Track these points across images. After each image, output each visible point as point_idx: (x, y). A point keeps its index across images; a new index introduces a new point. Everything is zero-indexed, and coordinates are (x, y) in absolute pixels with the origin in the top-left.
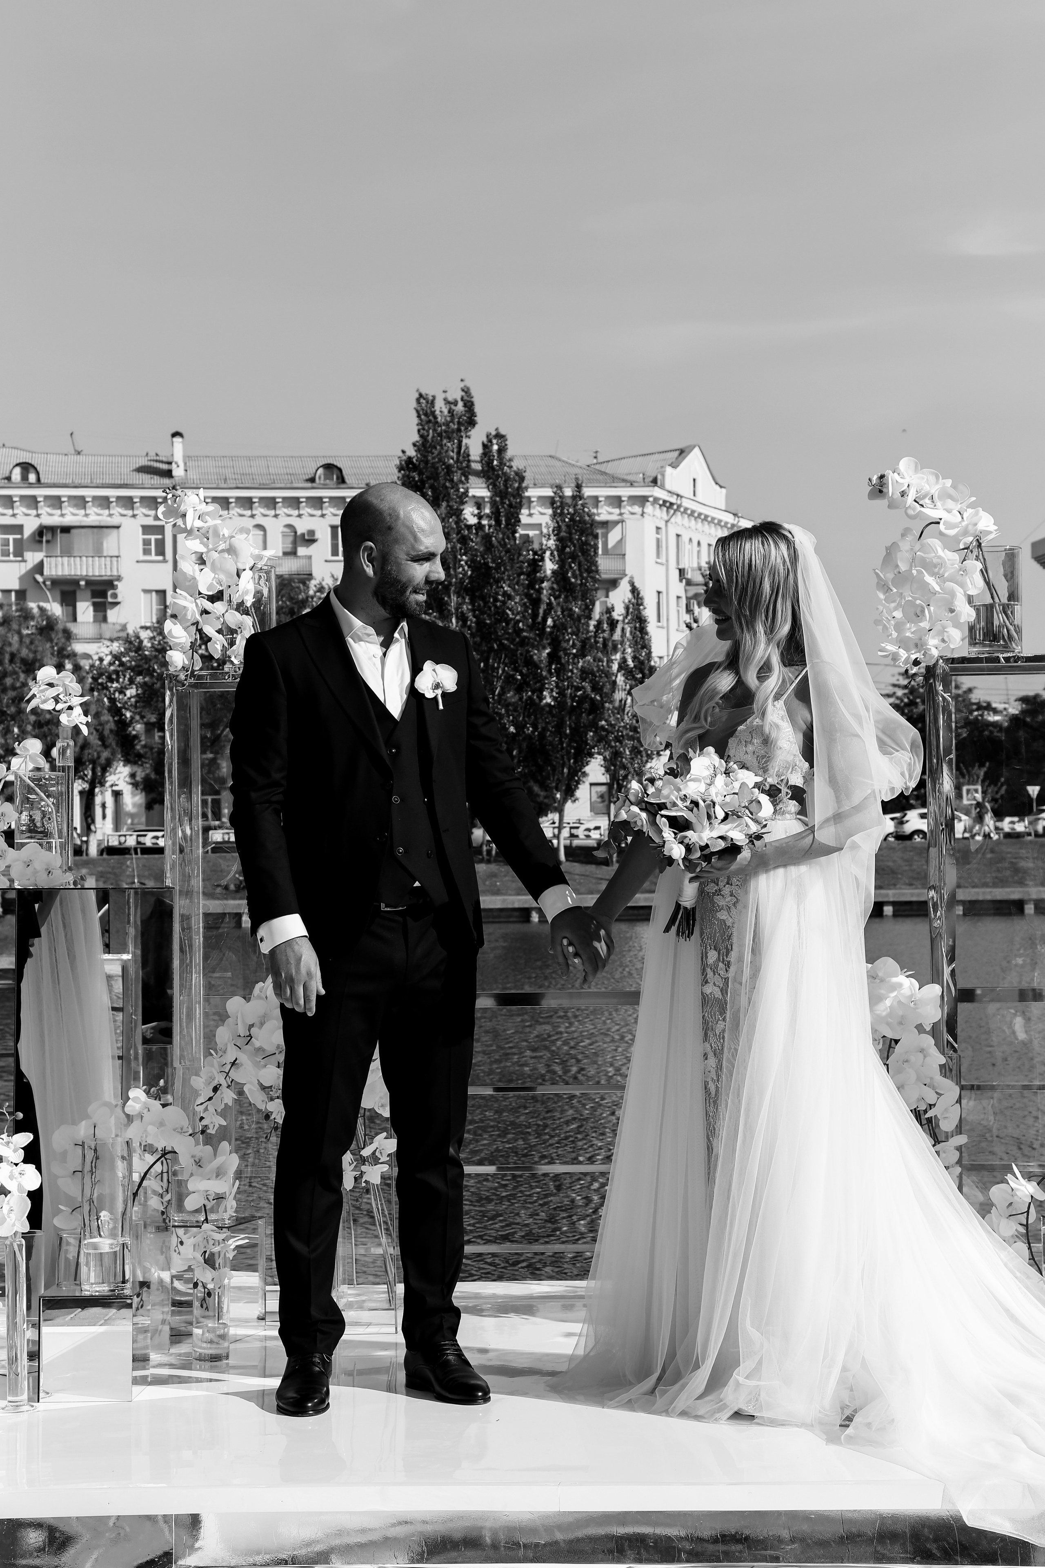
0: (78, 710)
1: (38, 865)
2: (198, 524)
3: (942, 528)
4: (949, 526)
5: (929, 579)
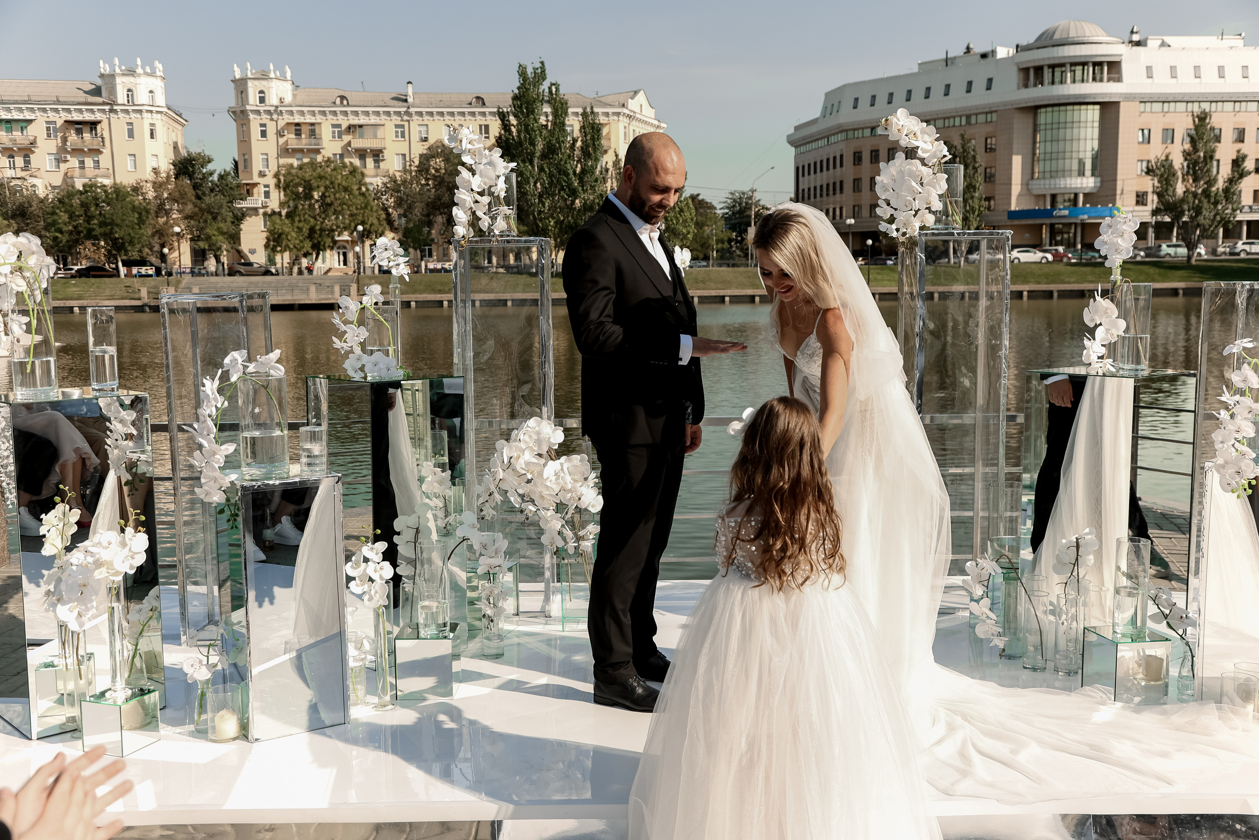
0: (402, 266)
1: (382, 366)
2: (469, 146)
3: (920, 153)
4: (925, 151)
5: (914, 184)
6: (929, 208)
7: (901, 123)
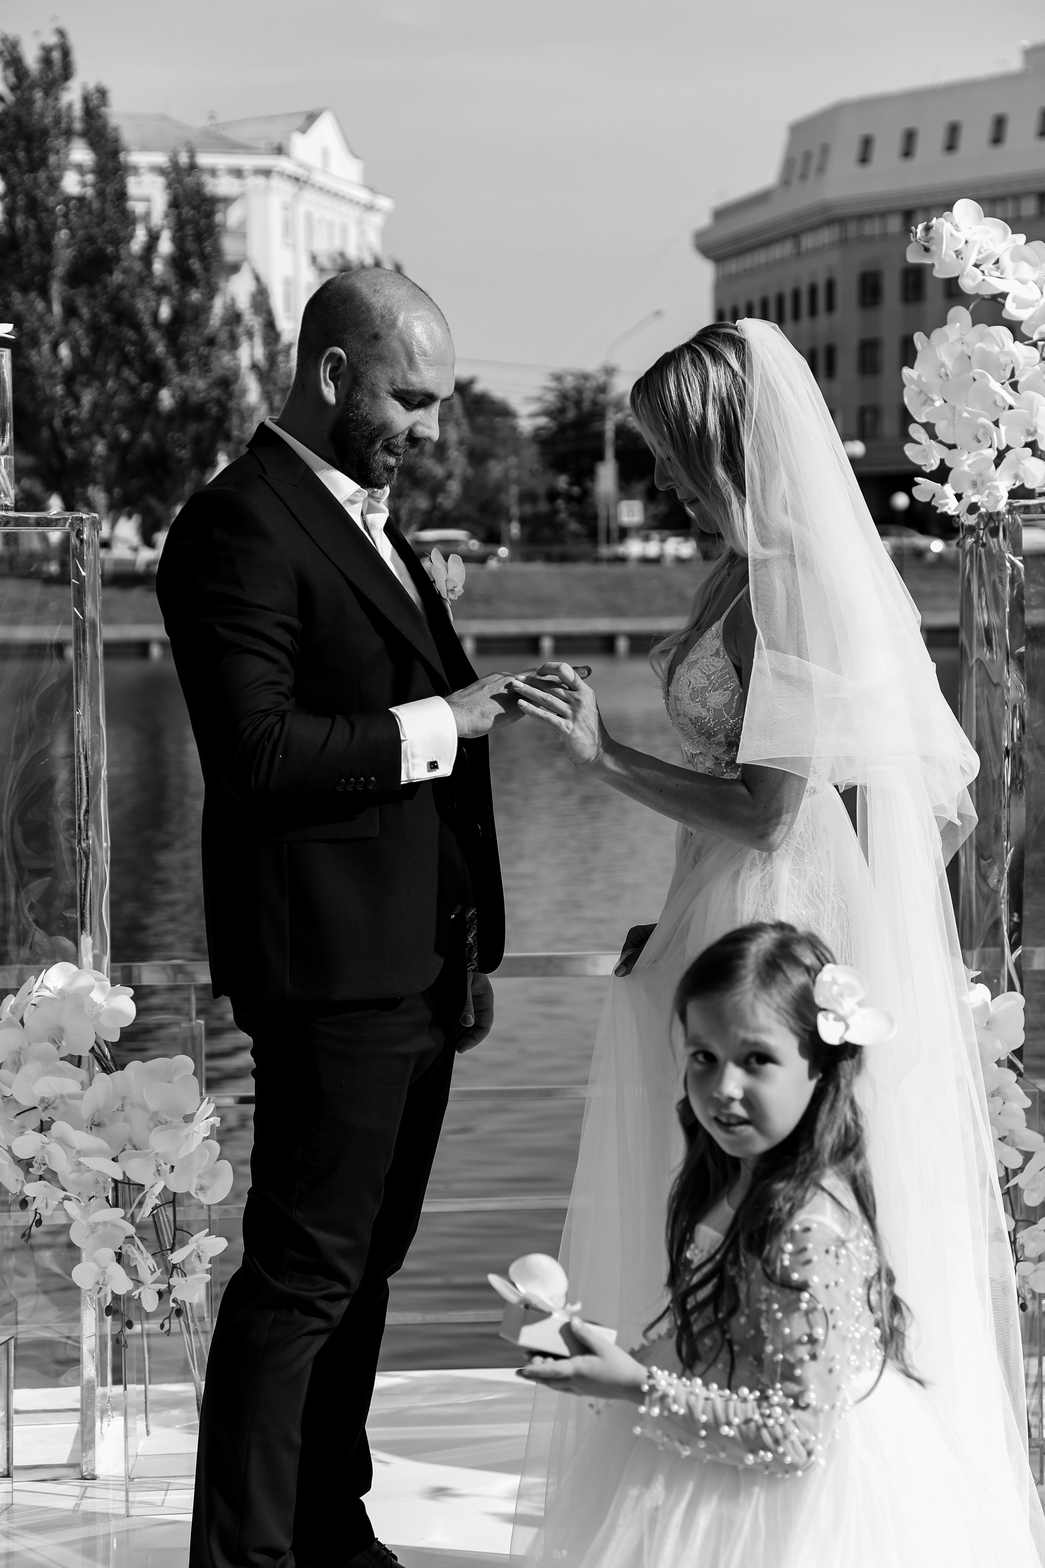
3: (1011, 310)
4: (1022, 304)
5: (995, 385)
6: (1032, 445)
7: (962, 236)
